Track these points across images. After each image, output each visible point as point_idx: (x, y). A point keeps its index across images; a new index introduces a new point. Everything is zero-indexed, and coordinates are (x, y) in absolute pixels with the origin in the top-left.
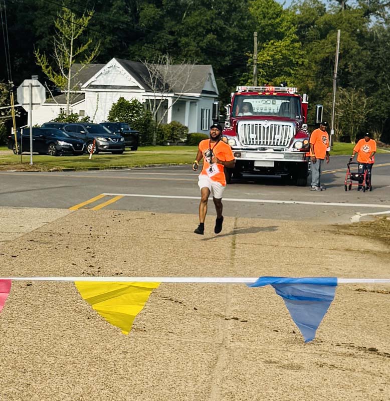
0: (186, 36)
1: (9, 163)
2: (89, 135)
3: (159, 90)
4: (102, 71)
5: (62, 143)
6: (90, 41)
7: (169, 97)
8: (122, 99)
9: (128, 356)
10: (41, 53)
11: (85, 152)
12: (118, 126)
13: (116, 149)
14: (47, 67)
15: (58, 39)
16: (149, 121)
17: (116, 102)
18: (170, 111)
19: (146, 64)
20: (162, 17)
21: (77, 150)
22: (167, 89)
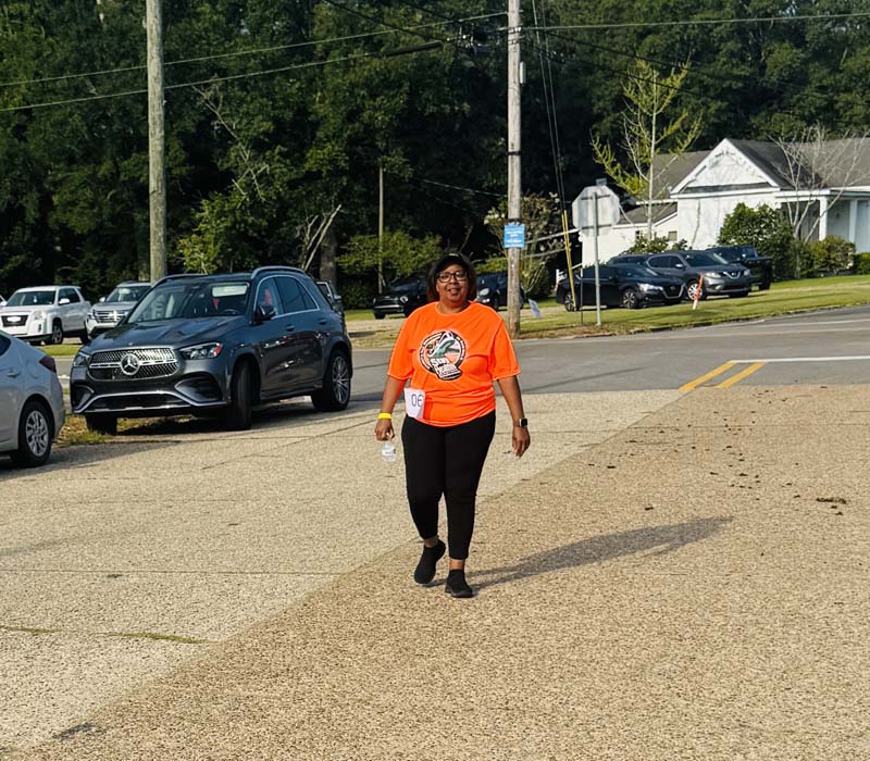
0: (848, 90)
1: (561, 327)
2: (691, 270)
3: (806, 186)
4: (706, 162)
5: (645, 287)
6: (685, 114)
7: (822, 197)
8: (741, 206)
9: (846, 608)
10: (603, 142)
11: (685, 298)
12: (737, 251)
13: (736, 290)
14: (613, 165)
15: (630, 117)
16: (789, 238)
17: (731, 212)
18: (823, 221)
19: (781, 144)
20: (805, 62)
21: (670, 295)
22: (819, 183)
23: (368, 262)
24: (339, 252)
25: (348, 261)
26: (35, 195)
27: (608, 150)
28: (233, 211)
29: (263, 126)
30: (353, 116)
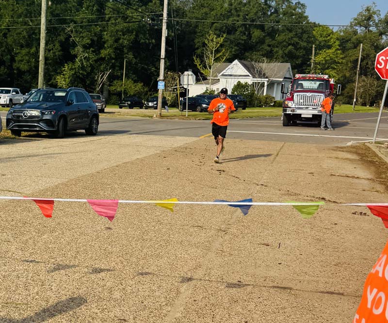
0: (277, 47)
3: (260, 77)
4: (229, 67)
5: (204, 105)
6: (224, 51)
7: (265, 81)
8: (239, 82)
10: (197, 57)
12: (236, 96)
14: (200, 65)
15: (207, 50)
16: (254, 94)
17: (236, 84)
18: (265, 88)
19: (253, 63)
20: (265, 37)
22: (264, 76)
23: (119, 89)
24: (110, 85)
25: (113, 88)
27: (198, 60)
28: (75, 68)
29: (87, 41)
30: (117, 41)
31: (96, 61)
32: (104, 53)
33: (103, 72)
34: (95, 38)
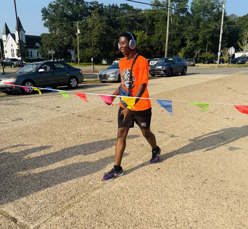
14: (240, 44)
15: (243, 38)
23: (204, 56)
24: (200, 55)
26: (160, 47)
27: (239, 42)
28: (186, 49)
29: (191, 38)
30: (204, 37)
31: (195, 46)
32: (198, 42)
33: (198, 50)
34: (195, 36)
